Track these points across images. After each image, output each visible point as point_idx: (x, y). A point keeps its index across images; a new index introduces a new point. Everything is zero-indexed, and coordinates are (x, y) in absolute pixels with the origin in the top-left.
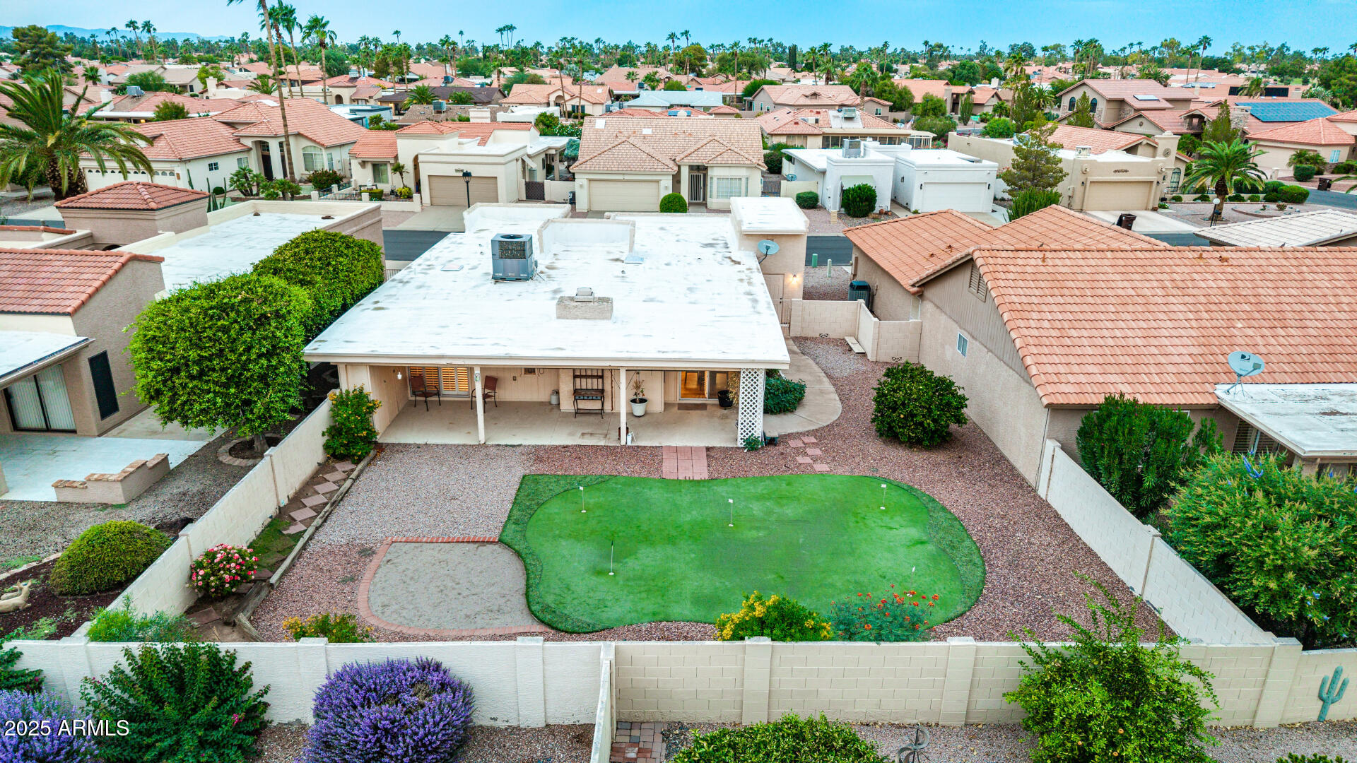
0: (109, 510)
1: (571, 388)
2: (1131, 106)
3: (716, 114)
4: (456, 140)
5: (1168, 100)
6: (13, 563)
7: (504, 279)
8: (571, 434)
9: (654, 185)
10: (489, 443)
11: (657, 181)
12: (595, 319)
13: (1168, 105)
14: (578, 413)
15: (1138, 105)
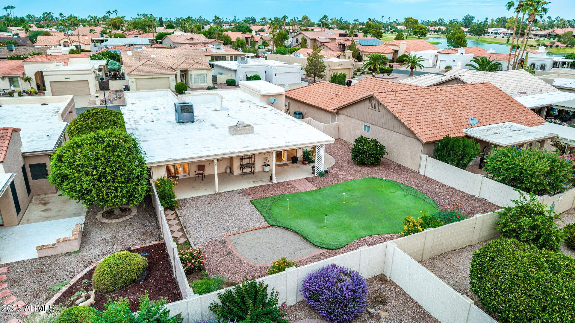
0: (73, 255)
1: (239, 164)
2: (319, 41)
3: (156, 48)
4: (55, 64)
5: (330, 39)
6: (56, 288)
7: (183, 123)
8: (249, 183)
9: (167, 79)
10: (220, 192)
11: (168, 78)
12: (248, 133)
13: (330, 41)
14: (243, 174)
15: (321, 41)
